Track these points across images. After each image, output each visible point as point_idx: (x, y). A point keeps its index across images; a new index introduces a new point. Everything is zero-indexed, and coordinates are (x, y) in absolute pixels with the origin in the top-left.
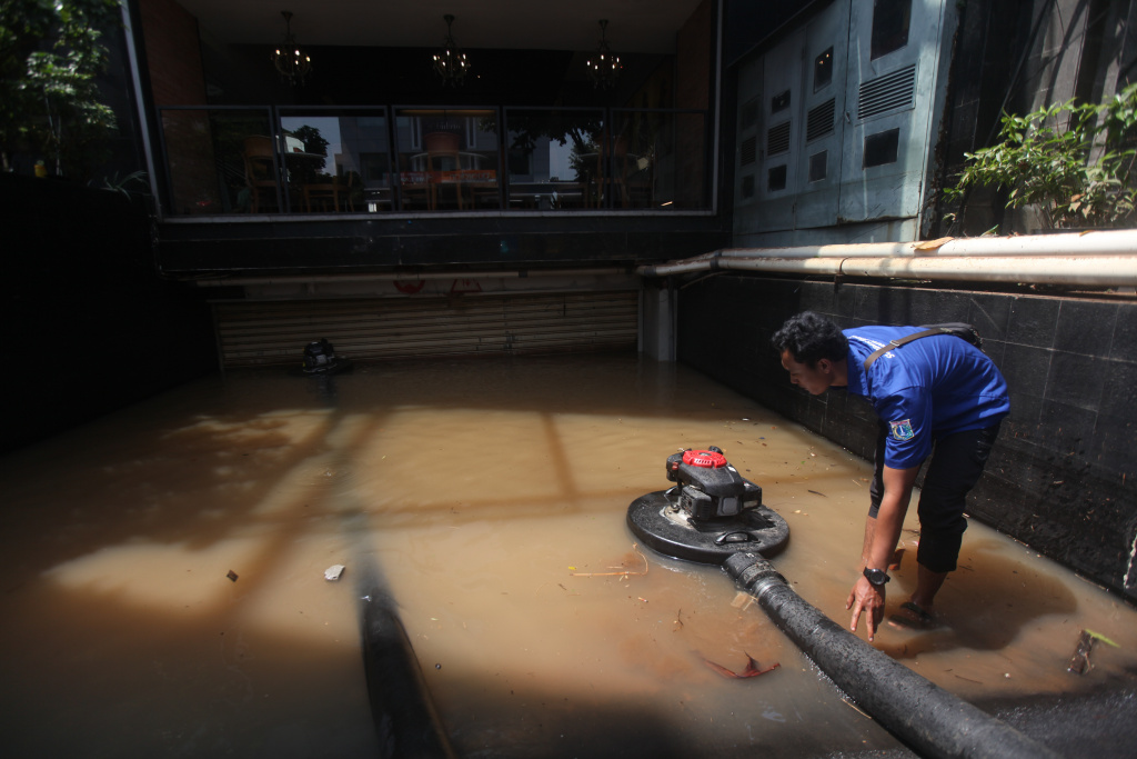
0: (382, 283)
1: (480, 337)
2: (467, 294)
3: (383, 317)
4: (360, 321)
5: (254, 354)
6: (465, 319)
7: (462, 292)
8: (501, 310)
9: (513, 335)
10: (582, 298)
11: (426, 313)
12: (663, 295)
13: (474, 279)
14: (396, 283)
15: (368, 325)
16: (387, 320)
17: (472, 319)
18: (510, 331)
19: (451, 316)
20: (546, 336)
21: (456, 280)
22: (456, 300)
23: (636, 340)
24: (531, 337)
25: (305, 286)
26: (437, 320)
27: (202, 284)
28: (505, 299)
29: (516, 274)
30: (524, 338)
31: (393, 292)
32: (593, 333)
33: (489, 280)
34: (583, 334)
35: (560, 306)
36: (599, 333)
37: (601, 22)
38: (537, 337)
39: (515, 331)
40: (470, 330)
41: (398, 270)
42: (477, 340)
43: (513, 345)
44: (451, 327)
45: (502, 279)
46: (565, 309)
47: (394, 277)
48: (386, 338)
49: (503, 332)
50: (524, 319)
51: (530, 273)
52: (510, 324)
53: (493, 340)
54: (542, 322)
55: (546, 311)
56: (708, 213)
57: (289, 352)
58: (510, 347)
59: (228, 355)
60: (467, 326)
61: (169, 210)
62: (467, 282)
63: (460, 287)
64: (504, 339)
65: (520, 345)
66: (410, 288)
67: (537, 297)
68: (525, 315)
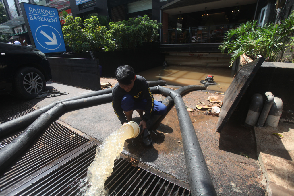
2: (201, 56)
4: (184, 59)
6: (200, 60)
8: (206, 59)
11: (193, 59)
14: (190, 54)
16: (188, 59)
19: (198, 59)
20: (214, 64)
21: (199, 54)
22: (199, 57)
25: (177, 54)
26: (195, 60)
27: (164, 53)
28: (207, 57)
29: (208, 53)
31: (189, 55)
33: (205, 54)
34: (221, 64)
35: (217, 59)
36: (224, 65)
38: (212, 64)
39: (208, 63)
40: (201, 62)
42: (201, 64)
44: (198, 61)
45: (207, 54)
46: (218, 60)
47: (189, 53)
48: (187, 62)
51: (211, 53)
52: (207, 61)
53: (204, 64)
54: (213, 62)
55: (214, 60)
58: (207, 66)
61: (162, 44)
62: (201, 54)
63: (199, 55)
64: (206, 64)
65: (209, 65)
66: (192, 55)
67: (213, 57)
68: (211, 60)
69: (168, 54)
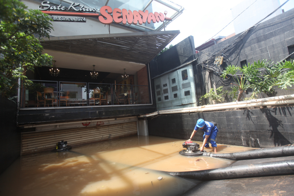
0: (79, 124)
1: (102, 136)
2: (101, 125)
3: (77, 133)
4: (70, 135)
5: (34, 148)
6: (99, 131)
7: (100, 125)
8: (107, 128)
9: (110, 134)
10: (125, 124)
11: (89, 131)
12: (145, 121)
13: (102, 121)
14: (83, 123)
15: (72, 135)
16: (78, 134)
17: (100, 131)
18: (110, 133)
19: (95, 131)
20: (118, 134)
21: (98, 122)
22: (98, 127)
23: (137, 132)
24: (115, 134)
25: (56, 126)
26: (92, 132)
27: (25, 127)
28: (109, 126)
29: (114, 119)
30: (113, 135)
31: (82, 126)
32: (128, 132)
33: (105, 121)
34: (126, 132)
35: (121, 126)
36: (129, 132)
37: (124, 69)
38: (116, 134)
39: (111, 133)
40: (100, 134)
41: (83, 120)
42: (102, 137)
43: (111, 137)
44: (95, 134)
45: (109, 121)
46: (123, 127)
47: (81, 122)
48: (78, 139)
49: (108, 134)
50: (113, 130)
51: (117, 119)
52: (110, 132)
53: (106, 136)
54: (117, 130)
55: (118, 128)
56: (150, 104)
57: (46, 146)
58: (110, 137)
59: (24, 150)
60: (99, 133)
62: (101, 122)
63: (99, 123)
64: (108, 135)
65: (112, 137)
66: (86, 124)
67: (115, 124)
68: (113, 129)
69: (34, 129)
